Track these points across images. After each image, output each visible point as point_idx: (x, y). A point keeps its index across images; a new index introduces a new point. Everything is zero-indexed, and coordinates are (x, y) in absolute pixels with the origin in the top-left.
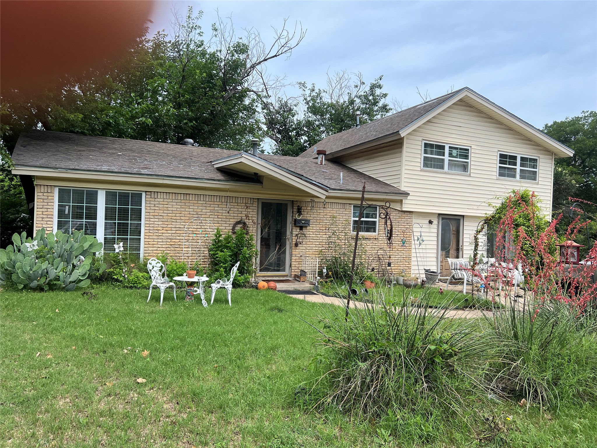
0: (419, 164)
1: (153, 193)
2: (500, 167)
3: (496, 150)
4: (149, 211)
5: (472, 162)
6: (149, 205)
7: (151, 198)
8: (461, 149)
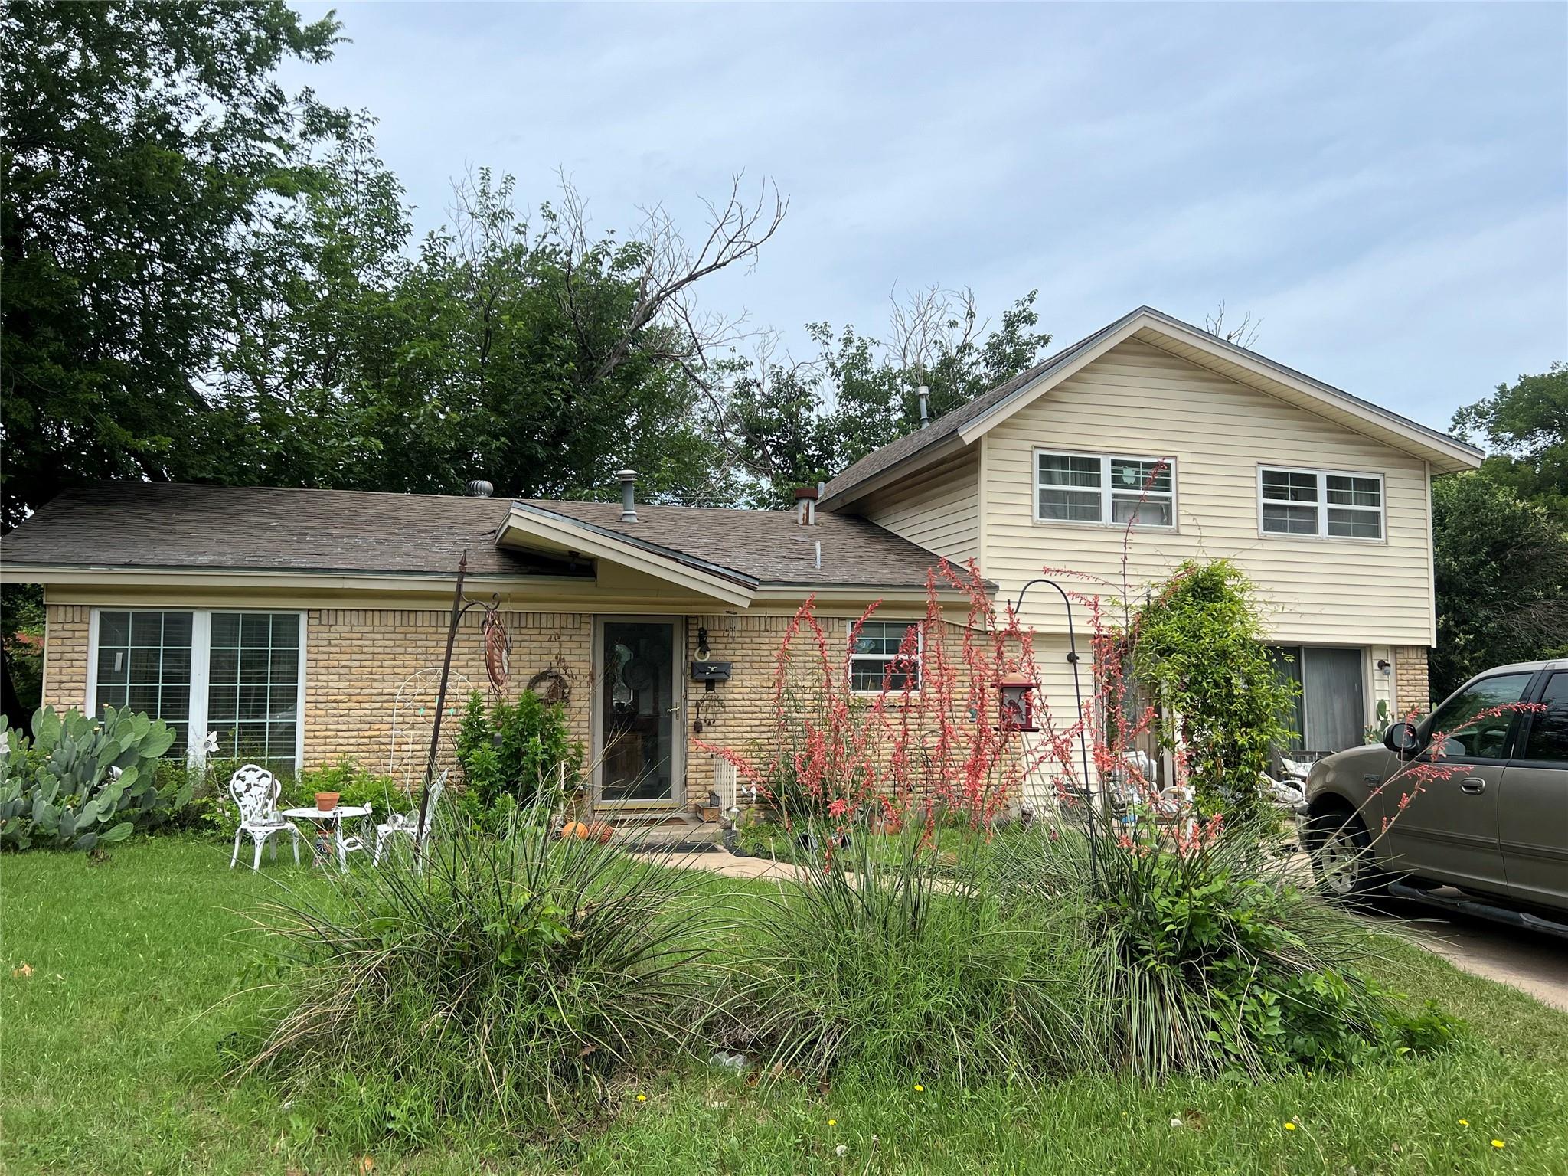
0: (1027, 511)
1: (324, 613)
2: (1266, 506)
3: (1253, 462)
4: (315, 656)
5: (1180, 496)
6: (315, 643)
7: (320, 624)
8: (1146, 465)
